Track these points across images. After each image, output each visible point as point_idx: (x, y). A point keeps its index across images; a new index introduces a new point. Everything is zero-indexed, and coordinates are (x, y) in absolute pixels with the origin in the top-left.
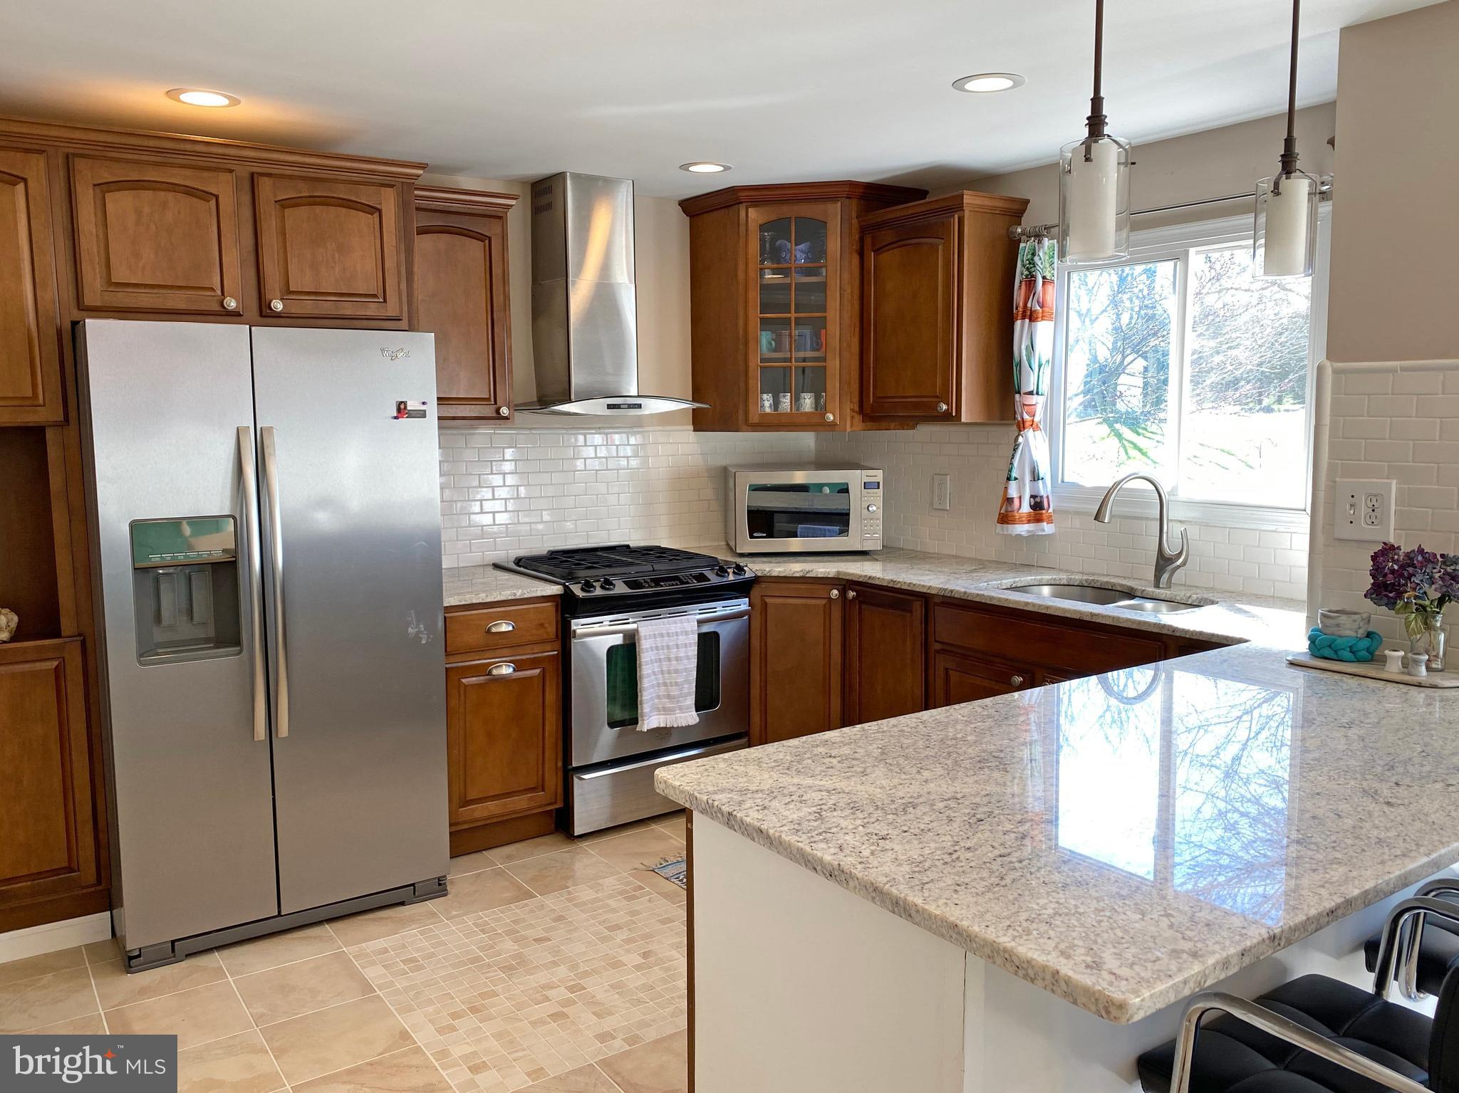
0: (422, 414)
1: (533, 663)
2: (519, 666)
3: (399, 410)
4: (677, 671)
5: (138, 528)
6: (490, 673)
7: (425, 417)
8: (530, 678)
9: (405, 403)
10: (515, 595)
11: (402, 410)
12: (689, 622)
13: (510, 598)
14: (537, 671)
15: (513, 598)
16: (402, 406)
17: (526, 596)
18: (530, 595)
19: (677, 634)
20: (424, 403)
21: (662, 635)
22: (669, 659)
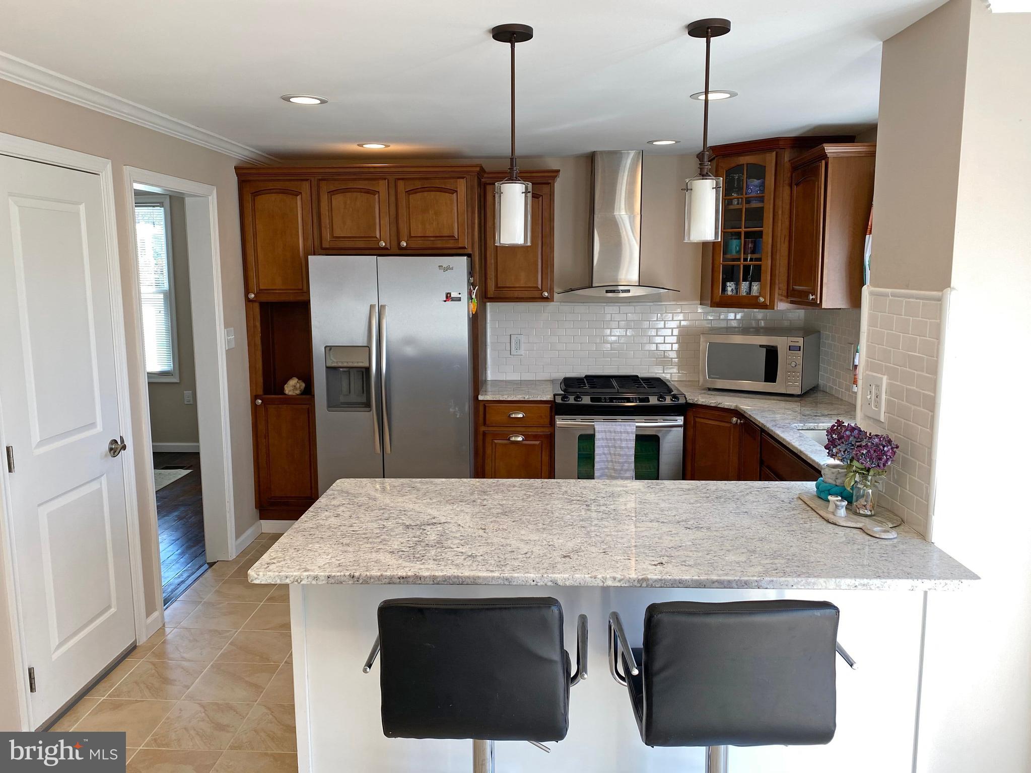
0: (459, 299)
1: (536, 437)
2: (527, 438)
3: (447, 297)
4: (619, 455)
5: (329, 348)
6: (509, 439)
7: (460, 301)
8: (534, 445)
9: (450, 294)
10: (524, 398)
11: (448, 297)
12: (630, 426)
13: (521, 399)
14: (537, 443)
15: (523, 399)
16: (449, 295)
17: (530, 399)
18: (533, 399)
19: (621, 432)
20: (460, 294)
21: (610, 432)
22: (615, 447)
